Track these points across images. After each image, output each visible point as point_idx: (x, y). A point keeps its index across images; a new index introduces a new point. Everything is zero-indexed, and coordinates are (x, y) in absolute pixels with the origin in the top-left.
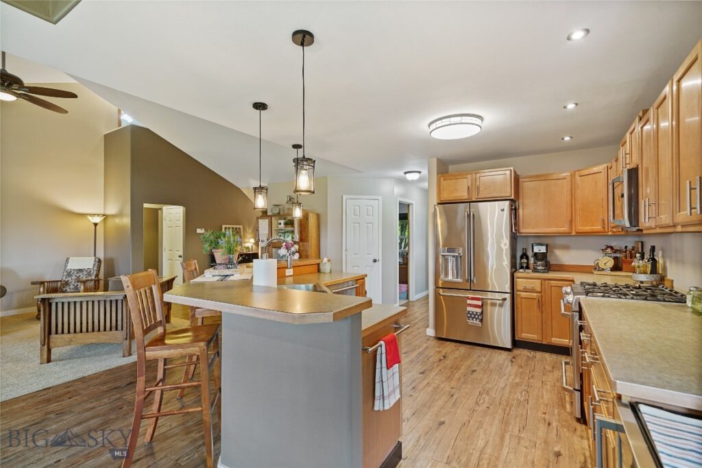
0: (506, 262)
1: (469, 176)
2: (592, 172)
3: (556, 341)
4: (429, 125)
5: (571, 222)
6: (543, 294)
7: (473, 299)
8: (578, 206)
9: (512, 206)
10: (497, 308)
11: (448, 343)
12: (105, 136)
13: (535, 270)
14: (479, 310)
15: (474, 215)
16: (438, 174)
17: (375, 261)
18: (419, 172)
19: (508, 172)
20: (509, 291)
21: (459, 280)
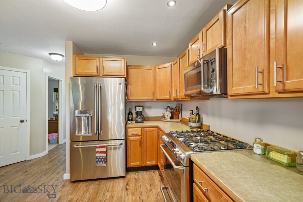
0: (122, 118)
2: (164, 67)
3: (149, 163)
5: (154, 93)
6: (142, 136)
7: (100, 147)
8: (157, 85)
9: (125, 82)
10: (117, 150)
11: (81, 183)
13: (137, 122)
14: (104, 155)
15: (101, 86)
16: (73, 54)
17: (22, 121)
20: (124, 138)
21: (90, 134)
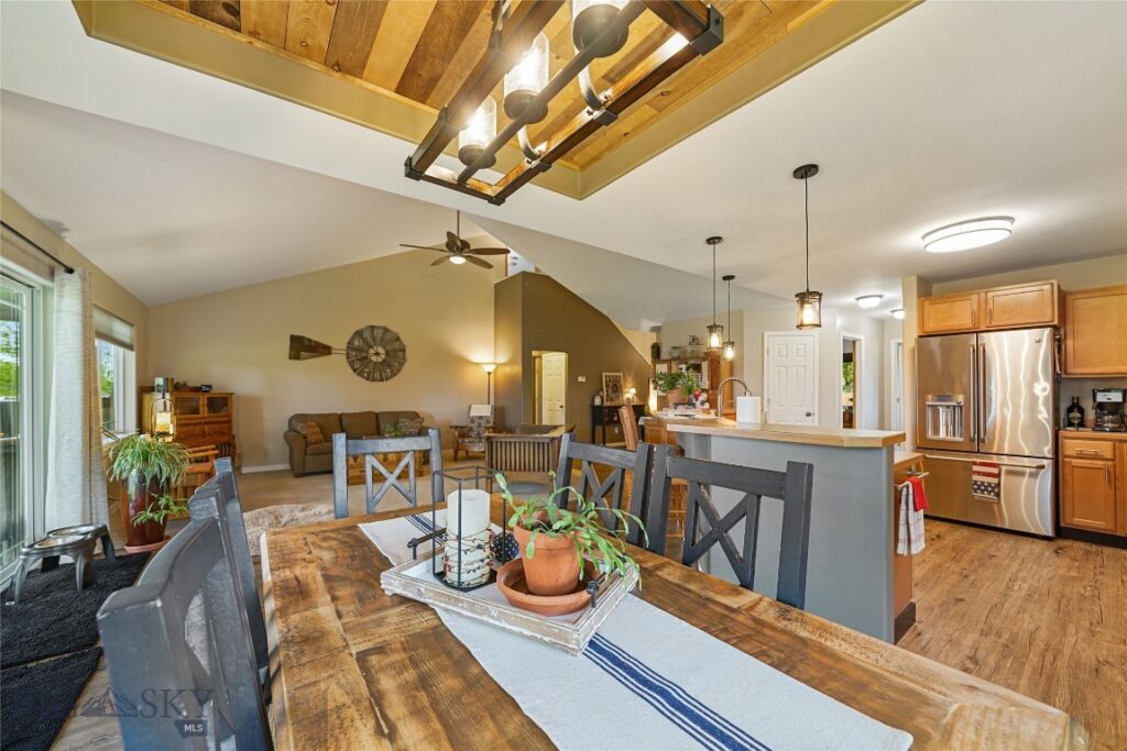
1: (975, 297)
4: (924, 237)
6: (1117, 462)
7: (983, 464)
9: (1055, 335)
10: (1025, 480)
12: (496, 285)
13: (1099, 428)
14: (993, 480)
16: (918, 297)
17: (809, 415)
18: (881, 296)
19: (1048, 287)
20: (1050, 456)
21: (958, 439)
